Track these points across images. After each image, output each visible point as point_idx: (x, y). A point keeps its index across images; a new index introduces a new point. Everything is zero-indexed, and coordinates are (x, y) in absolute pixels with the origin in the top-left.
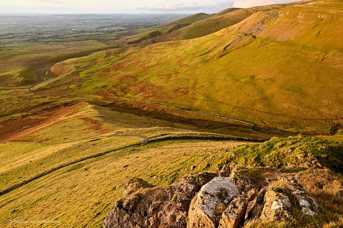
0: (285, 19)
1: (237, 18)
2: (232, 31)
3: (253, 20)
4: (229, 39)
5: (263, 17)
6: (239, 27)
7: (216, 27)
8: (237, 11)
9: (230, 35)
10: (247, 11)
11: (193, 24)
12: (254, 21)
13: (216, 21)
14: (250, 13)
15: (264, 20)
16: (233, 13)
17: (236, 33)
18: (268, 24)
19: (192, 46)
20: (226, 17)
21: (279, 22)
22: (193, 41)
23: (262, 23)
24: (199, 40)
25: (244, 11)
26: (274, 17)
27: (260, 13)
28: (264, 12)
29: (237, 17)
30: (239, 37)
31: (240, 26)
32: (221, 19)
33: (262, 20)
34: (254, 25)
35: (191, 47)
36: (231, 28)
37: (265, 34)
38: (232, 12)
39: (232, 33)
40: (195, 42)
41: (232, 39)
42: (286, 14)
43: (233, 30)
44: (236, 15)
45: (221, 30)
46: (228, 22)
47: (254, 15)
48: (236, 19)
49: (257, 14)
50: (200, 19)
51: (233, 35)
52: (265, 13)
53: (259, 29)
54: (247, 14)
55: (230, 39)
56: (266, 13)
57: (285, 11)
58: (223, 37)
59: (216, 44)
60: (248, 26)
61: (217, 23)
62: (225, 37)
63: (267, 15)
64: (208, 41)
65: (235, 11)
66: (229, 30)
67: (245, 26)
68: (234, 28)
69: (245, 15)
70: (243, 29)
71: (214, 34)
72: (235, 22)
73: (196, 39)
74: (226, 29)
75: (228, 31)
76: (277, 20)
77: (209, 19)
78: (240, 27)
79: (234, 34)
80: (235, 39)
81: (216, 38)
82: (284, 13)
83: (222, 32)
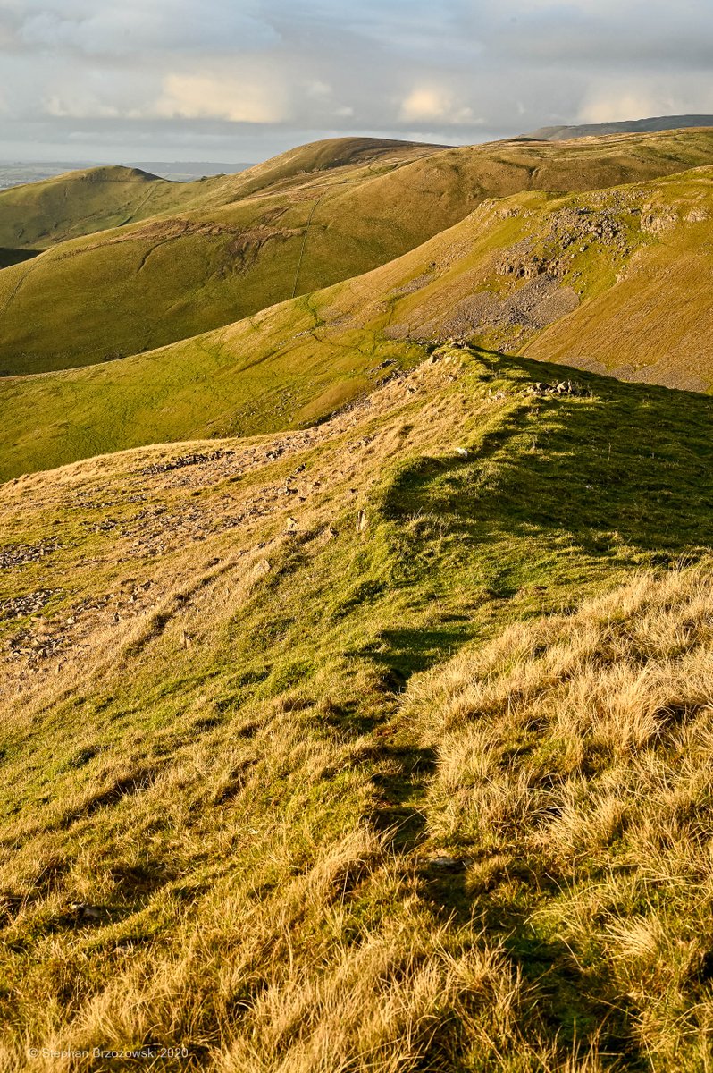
0: (682, 250)
1: (388, 223)
2: (337, 320)
3: (482, 251)
4: (318, 378)
5: (548, 230)
6: (387, 297)
7: (234, 282)
8: (389, 162)
9: (328, 349)
10: (456, 169)
11: (50, 251)
12: (487, 259)
13: (230, 237)
14: (485, 185)
15: (552, 253)
16: (353, 183)
17: (371, 336)
18: (581, 284)
19: (47, 431)
20: (303, 211)
21: (646, 274)
22: (56, 391)
23: (541, 270)
24: (96, 380)
25: (439, 167)
26: (615, 233)
27: (526, 205)
28: (550, 198)
29: (384, 215)
30: (389, 369)
31: (399, 285)
32: (264, 220)
33: (539, 251)
34: (490, 285)
35: (37, 432)
36: (333, 298)
37: (560, 347)
38: (353, 172)
39: (341, 335)
40: (71, 398)
41: (341, 382)
42: (689, 218)
43: (348, 314)
44: (377, 199)
45: (259, 316)
46: (318, 248)
47: (484, 217)
48: (377, 229)
49: (505, 212)
50: (99, 220)
51: (347, 349)
52: (556, 202)
53: (519, 317)
54: (457, 194)
55: (329, 380)
56: (566, 206)
57: (678, 201)
58: (274, 367)
59: (229, 412)
60: (449, 289)
61: (241, 253)
62: (289, 363)
63: (569, 223)
64: (167, 388)
65: (376, 165)
66: (322, 314)
67: (429, 291)
68: (354, 301)
69: (446, 199)
70: (417, 312)
71: (214, 337)
72: (373, 252)
73: (73, 374)
74: (296, 305)
75: (309, 320)
76: (636, 256)
77: (172, 223)
78: (394, 293)
79: (354, 347)
80: (361, 382)
81: (229, 368)
82: (679, 213)
83: (267, 329)
